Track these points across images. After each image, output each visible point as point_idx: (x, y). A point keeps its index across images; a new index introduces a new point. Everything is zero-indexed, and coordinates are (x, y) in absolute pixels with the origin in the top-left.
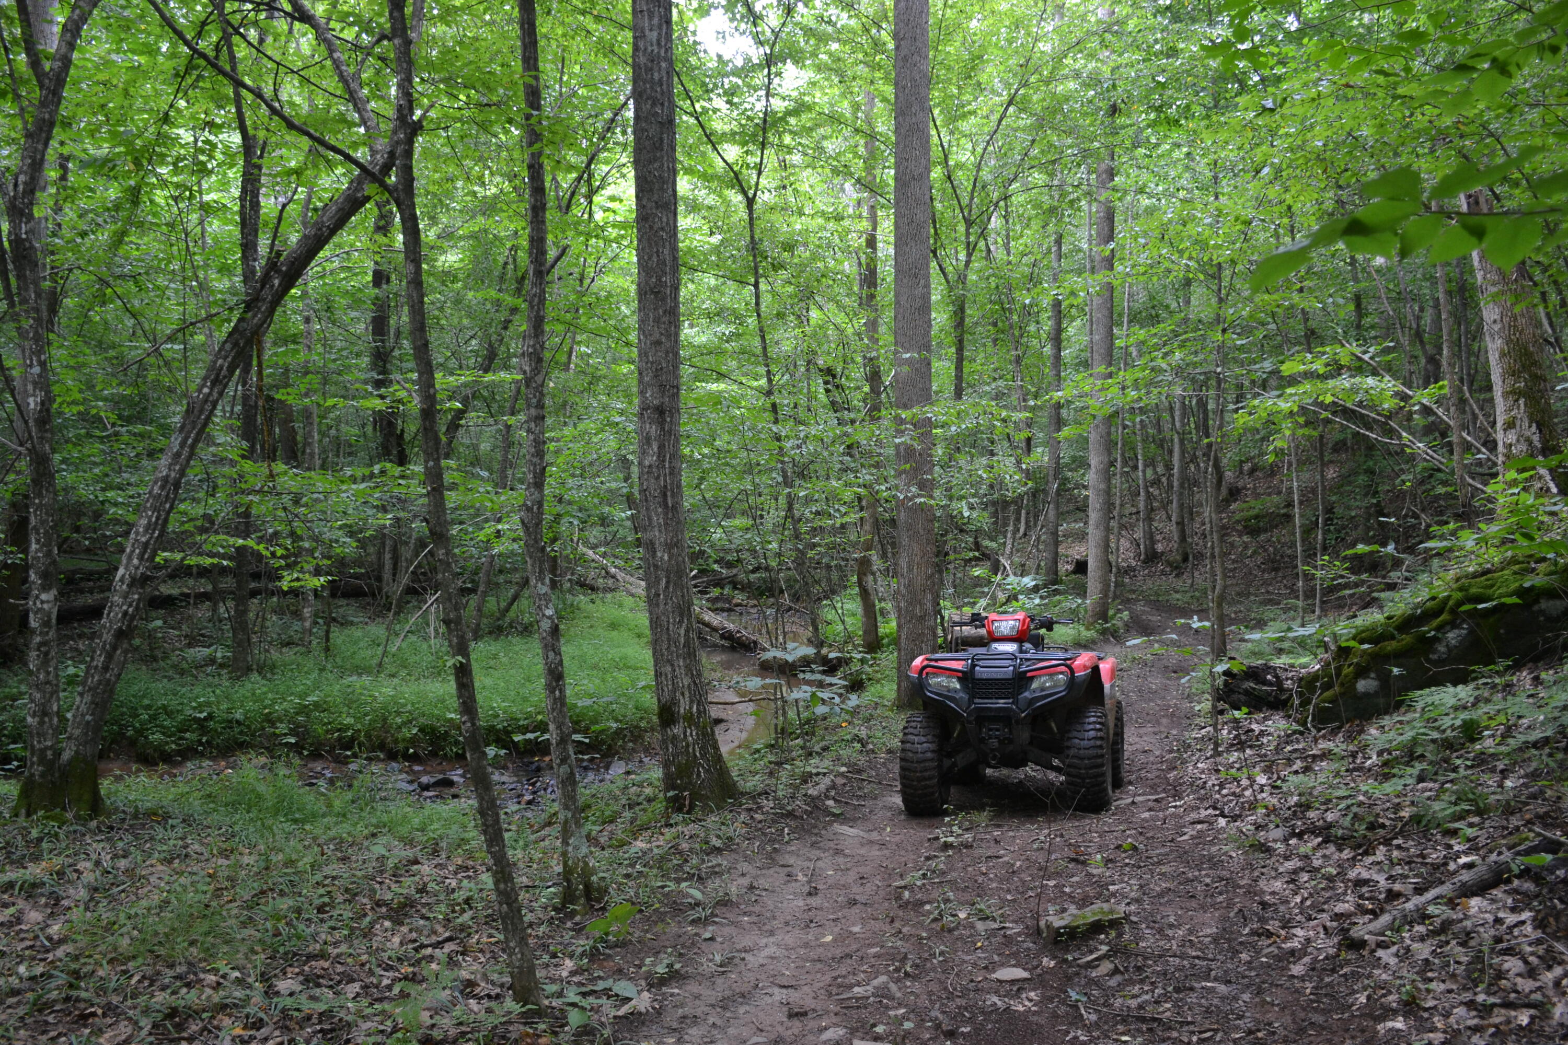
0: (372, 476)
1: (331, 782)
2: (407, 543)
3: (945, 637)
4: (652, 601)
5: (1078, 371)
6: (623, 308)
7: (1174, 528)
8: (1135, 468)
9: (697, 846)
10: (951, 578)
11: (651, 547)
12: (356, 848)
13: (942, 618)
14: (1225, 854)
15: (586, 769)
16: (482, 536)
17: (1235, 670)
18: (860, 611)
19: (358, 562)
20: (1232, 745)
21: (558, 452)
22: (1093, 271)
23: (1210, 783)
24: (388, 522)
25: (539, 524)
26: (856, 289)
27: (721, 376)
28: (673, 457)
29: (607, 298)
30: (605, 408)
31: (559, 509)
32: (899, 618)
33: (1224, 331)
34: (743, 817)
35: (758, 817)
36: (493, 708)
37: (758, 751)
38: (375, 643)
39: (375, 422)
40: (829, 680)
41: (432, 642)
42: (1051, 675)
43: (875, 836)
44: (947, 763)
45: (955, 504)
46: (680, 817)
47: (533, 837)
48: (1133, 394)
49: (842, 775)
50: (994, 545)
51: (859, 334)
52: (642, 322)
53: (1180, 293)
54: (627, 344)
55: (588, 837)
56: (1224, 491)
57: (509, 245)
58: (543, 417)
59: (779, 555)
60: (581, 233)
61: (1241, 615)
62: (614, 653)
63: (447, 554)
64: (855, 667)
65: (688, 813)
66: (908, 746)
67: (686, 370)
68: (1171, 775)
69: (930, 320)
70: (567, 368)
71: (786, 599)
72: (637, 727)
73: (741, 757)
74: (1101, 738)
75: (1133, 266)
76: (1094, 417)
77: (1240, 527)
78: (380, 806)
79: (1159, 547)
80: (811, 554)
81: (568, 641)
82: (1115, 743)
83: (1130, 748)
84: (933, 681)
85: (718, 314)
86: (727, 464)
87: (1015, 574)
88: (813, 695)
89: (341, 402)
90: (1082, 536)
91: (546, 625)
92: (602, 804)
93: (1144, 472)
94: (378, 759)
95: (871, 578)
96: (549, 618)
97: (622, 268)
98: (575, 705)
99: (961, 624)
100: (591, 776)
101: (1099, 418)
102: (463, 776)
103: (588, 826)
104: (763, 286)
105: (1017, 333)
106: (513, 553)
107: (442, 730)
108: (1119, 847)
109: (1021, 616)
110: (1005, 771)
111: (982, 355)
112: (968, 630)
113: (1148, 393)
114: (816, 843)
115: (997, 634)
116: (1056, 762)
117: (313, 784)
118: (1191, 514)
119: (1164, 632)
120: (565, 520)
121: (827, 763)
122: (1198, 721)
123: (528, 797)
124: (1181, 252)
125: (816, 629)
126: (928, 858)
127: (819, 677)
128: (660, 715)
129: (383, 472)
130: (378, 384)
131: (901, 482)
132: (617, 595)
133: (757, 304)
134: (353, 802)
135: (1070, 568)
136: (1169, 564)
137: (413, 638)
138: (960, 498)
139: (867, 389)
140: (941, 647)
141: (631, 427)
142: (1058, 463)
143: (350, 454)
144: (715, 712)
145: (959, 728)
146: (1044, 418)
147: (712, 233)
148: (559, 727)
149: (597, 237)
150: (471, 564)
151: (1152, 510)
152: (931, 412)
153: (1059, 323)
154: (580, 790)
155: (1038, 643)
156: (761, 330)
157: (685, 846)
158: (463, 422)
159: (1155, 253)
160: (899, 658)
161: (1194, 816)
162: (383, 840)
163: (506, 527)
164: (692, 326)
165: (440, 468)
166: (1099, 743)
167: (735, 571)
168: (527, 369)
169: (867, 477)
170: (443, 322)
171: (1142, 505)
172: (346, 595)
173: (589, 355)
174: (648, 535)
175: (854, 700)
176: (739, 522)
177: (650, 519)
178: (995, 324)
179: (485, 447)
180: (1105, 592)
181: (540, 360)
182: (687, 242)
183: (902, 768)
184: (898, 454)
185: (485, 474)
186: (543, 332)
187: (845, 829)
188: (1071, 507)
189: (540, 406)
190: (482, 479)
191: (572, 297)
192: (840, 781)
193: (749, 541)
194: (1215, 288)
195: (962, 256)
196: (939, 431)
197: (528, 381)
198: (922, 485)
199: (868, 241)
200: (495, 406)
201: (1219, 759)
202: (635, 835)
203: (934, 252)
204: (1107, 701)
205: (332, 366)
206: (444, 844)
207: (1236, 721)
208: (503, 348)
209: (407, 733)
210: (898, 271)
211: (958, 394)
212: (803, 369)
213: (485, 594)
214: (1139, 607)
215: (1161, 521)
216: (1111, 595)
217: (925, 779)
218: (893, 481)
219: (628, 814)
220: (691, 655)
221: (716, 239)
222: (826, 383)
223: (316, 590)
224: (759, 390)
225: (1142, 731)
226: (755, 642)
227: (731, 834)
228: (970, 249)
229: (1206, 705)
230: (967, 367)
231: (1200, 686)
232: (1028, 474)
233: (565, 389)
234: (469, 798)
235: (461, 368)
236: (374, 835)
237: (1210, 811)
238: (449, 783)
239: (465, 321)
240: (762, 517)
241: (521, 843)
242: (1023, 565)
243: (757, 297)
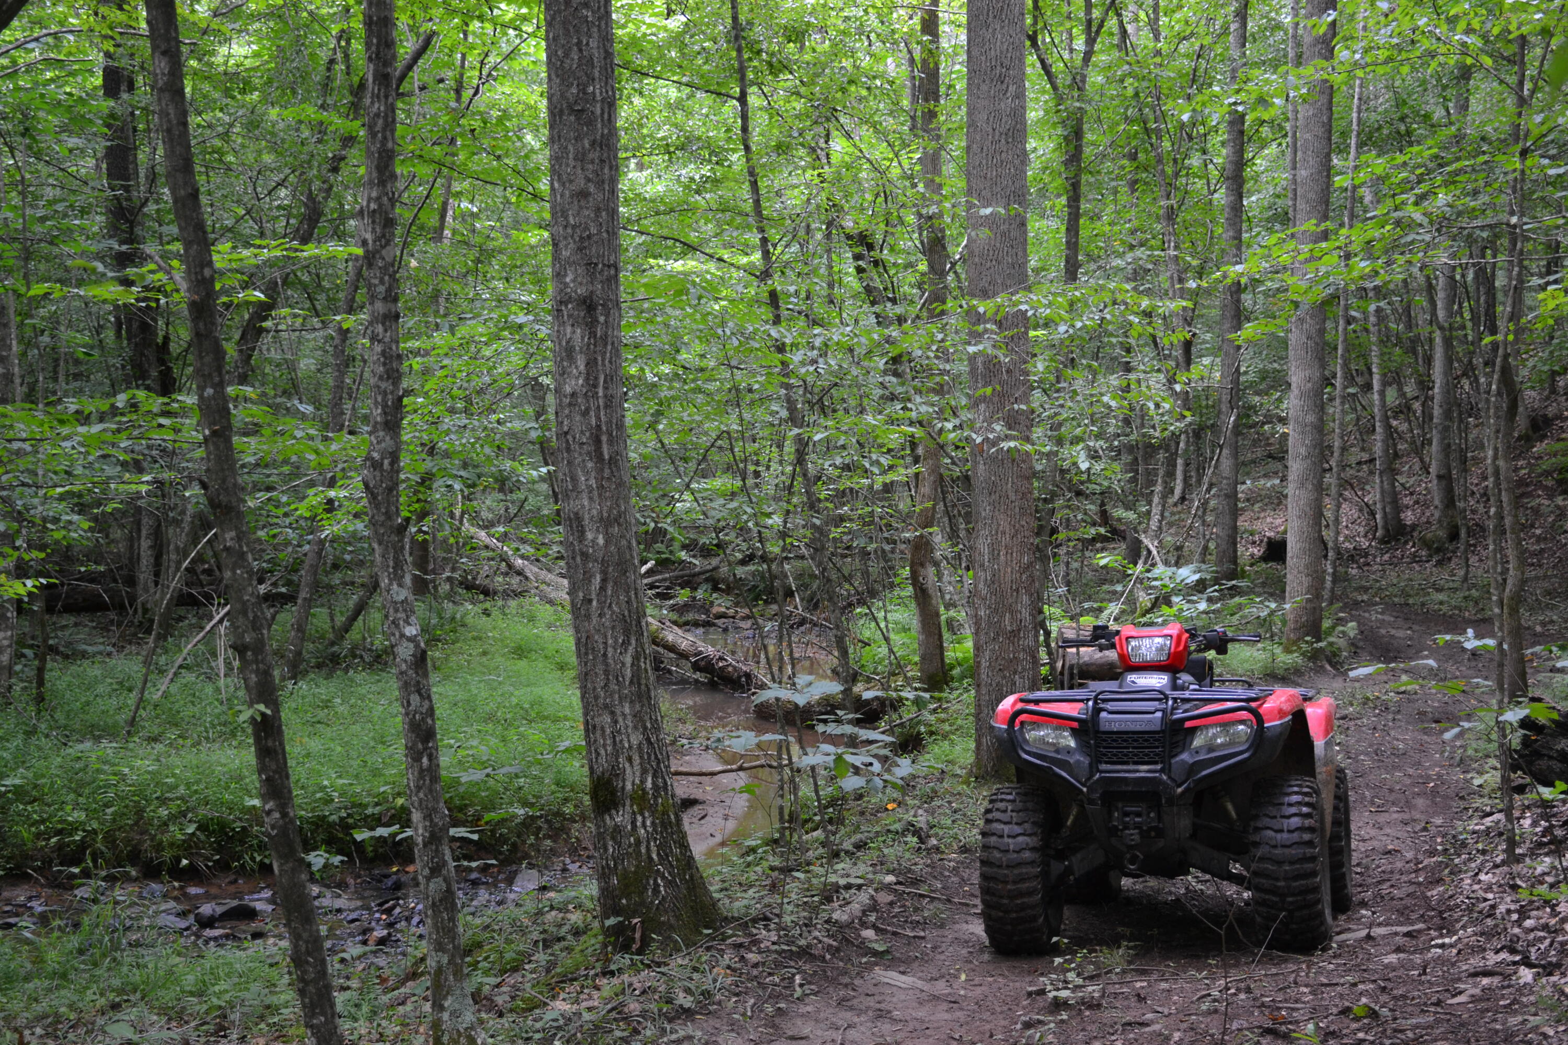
0: (114, 411)
1: (43, 920)
2: (177, 523)
3: (1052, 665)
4: (580, 611)
5: (1270, 230)
6: (529, 138)
7: (1434, 485)
8: (1368, 387)
9: (654, 1007)
10: (1062, 569)
11: (576, 524)
12: (81, 1031)
13: (1048, 634)
14: (1535, 1029)
15: (475, 883)
16: (303, 510)
17: (1542, 720)
18: (915, 623)
19: (95, 555)
20: (1540, 845)
21: (426, 372)
22: (1299, 61)
23: (1502, 908)
24: (144, 488)
25: (392, 488)
26: (906, 103)
27: (690, 248)
28: (609, 379)
29: (500, 120)
30: (501, 300)
31: (429, 464)
32: (976, 634)
33: (1524, 153)
34: (728, 957)
35: (752, 957)
36: (323, 788)
37: (753, 850)
38: (124, 686)
39: (118, 324)
40: (865, 734)
41: (222, 682)
42: (1225, 725)
43: (941, 987)
44: (1057, 868)
45: (1065, 452)
46: (626, 960)
47: (385, 999)
48: (1362, 266)
49: (888, 887)
50: (1131, 516)
51: (911, 177)
52: (556, 160)
53: (1451, 92)
54: (535, 196)
55: (476, 997)
56: (1522, 422)
57: (335, 29)
58: (397, 316)
59: (783, 535)
60: (455, 12)
61: (1553, 629)
62: (522, 695)
63: (239, 538)
64: (908, 713)
65: (640, 952)
66: (993, 840)
67: (630, 241)
68: (1435, 893)
69: (1025, 153)
70: (437, 235)
71: (797, 606)
72: (558, 814)
73: (725, 861)
74: (1311, 829)
75: (1366, 51)
76: (1296, 304)
77: (1550, 483)
78: (127, 957)
79: (1409, 517)
80: (835, 533)
81: (446, 678)
82: (1335, 837)
83: (1362, 847)
84: (1031, 735)
85: (682, 148)
86: (699, 390)
87: (1166, 563)
88: (839, 758)
89: (58, 291)
90: (1277, 500)
91: (405, 651)
92: (500, 941)
93: (1382, 393)
94: (127, 878)
95: (931, 570)
96: (411, 639)
97: (525, 71)
98: (457, 782)
99: (1078, 643)
100: (483, 895)
101: (1304, 307)
102: (272, 901)
103: (478, 978)
104: (755, 100)
105: (1169, 170)
106: (354, 537)
107: (238, 826)
108: (1345, 1011)
109: (1173, 629)
110: (1153, 882)
111: (1110, 208)
112: (1088, 653)
113: (1389, 263)
114: (844, 999)
115: (1135, 660)
116: (1236, 868)
117: (9, 926)
118: (1464, 460)
119: (1417, 655)
120: (438, 483)
121: (862, 868)
122: (1478, 802)
123: (380, 933)
124: (1452, 21)
125: (844, 653)
126: (1028, 1025)
127: (848, 729)
128: (594, 795)
129: (134, 406)
130: (123, 260)
131: (979, 416)
132: (525, 601)
133: (745, 129)
134: (81, 952)
135: (1257, 551)
136: (1426, 544)
137: (190, 677)
138: (1076, 441)
139: (923, 267)
140: (1046, 681)
141: (544, 332)
142: (1236, 382)
143: (77, 377)
144: (682, 789)
145: (1074, 811)
146: (1213, 309)
147: (670, 13)
148: (428, 817)
149: (481, 18)
150: (285, 556)
151: (1396, 455)
152: (1025, 302)
153: (1240, 151)
154: (463, 918)
155: (1203, 673)
156: (752, 172)
157: (634, 1007)
158: (268, 324)
159: (1406, 24)
160: (978, 697)
161: (1475, 962)
162: (132, 1014)
163: (343, 493)
164: (641, 167)
165: (225, 399)
166: (1307, 837)
167: (715, 562)
168: (369, 237)
169: (924, 409)
170: (230, 158)
171: (1378, 449)
172: (70, 609)
173: (474, 216)
174: (572, 506)
175: (904, 767)
176: (720, 483)
177: (574, 479)
178: (1133, 157)
179: (307, 364)
180: (1316, 590)
181: (390, 223)
182: (631, 28)
183: (984, 877)
184: (973, 371)
185: (307, 408)
186: (394, 177)
187: (893, 977)
188: (1259, 452)
189: (392, 297)
190: (304, 417)
191: (444, 119)
192: (884, 898)
193: (733, 511)
194: (1513, 80)
195: (1080, 44)
196: (1039, 333)
197: (370, 258)
198: (1012, 421)
199: (923, 21)
200: (322, 297)
201: (1517, 868)
202: (553, 991)
203: (1033, 39)
204: (1320, 769)
205: (38, 229)
206: (235, 1016)
207: (1545, 804)
208: (332, 204)
209: (176, 833)
210: (973, 73)
211: (1072, 272)
212: (819, 236)
213: (309, 602)
214: (1375, 615)
215: (1410, 474)
216: (1326, 594)
217: (1021, 894)
218: (965, 415)
219: (541, 957)
220: (643, 697)
221: (676, 23)
222: (857, 257)
223: (19, 601)
224: (748, 270)
225: (1382, 818)
226: (748, 676)
227: (708, 985)
228: (1092, 32)
229: (1492, 778)
230: (1086, 228)
231: (1482, 744)
232: (1186, 400)
233: (435, 271)
234: (280, 937)
235: (262, 235)
236: (115, 1007)
237: (1504, 955)
238: (249, 914)
239: (268, 158)
240: (757, 474)
241: (365, 1008)
242: (1179, 548)
243: (745, 117)
